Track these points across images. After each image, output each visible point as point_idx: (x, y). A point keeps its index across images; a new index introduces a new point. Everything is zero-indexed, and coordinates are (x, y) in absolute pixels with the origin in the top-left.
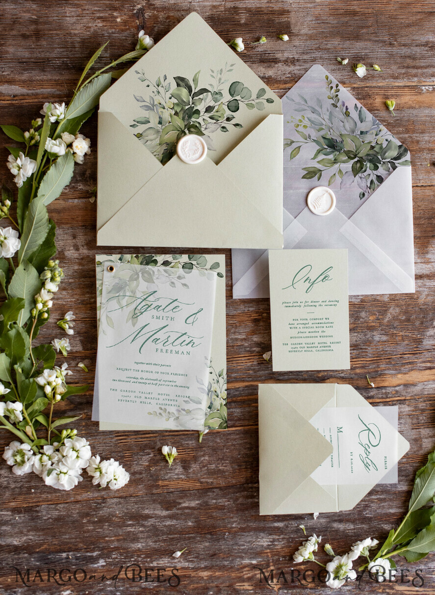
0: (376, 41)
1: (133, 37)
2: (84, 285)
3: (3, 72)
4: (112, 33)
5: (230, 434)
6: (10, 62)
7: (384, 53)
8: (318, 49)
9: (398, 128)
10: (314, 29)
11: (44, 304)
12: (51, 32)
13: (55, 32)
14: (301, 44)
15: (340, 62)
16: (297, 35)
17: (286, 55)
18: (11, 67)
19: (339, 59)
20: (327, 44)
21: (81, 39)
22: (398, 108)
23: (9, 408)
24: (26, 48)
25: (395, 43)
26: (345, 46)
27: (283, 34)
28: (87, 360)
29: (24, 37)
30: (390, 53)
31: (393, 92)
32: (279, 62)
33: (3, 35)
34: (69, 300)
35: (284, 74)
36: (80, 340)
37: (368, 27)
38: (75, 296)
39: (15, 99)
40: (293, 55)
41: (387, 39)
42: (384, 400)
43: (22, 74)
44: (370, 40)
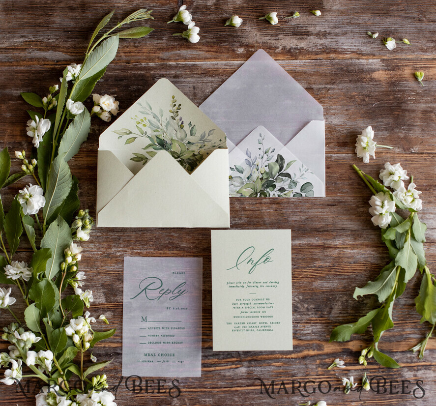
0: (405, 17)
1: (173, 11)
2: (111, 239)
3: (48, 40)
4: (153, 7)
5: (248, 393)
6: (55, 31)
7: (413, 28)
8: (349, 23)
9: (426, 98)
10: (346, 6)
11: (74, 257)
12: (97, 5)
13: (100, 5)
14: (333, 18)
15: (370, 36)
16: (329, 11)
17: (318, 29)
18: (56, 35)
19: (370, 33)
20: (358, 19)
21: (124, 11)
22: (426, 80)
23: (40, 357)
24: (71, 19)
25: (424, 19)
26: (375, 21)
27: (315, 10)
28: (109, 312)
29: (71, 8)
30: (419, 28)
31: (422, 64)
32: (311, 35)
33: (52, 7)
34: (95, 253)
35: (316, 46)
36: (104, 292)
37: (398, 4)
38: (102, 250)
39: (58, 63)
40: (325, 29)
41: (416, 15)
42: (409, 365)
43: (67, 41)
44: (399, 16)
